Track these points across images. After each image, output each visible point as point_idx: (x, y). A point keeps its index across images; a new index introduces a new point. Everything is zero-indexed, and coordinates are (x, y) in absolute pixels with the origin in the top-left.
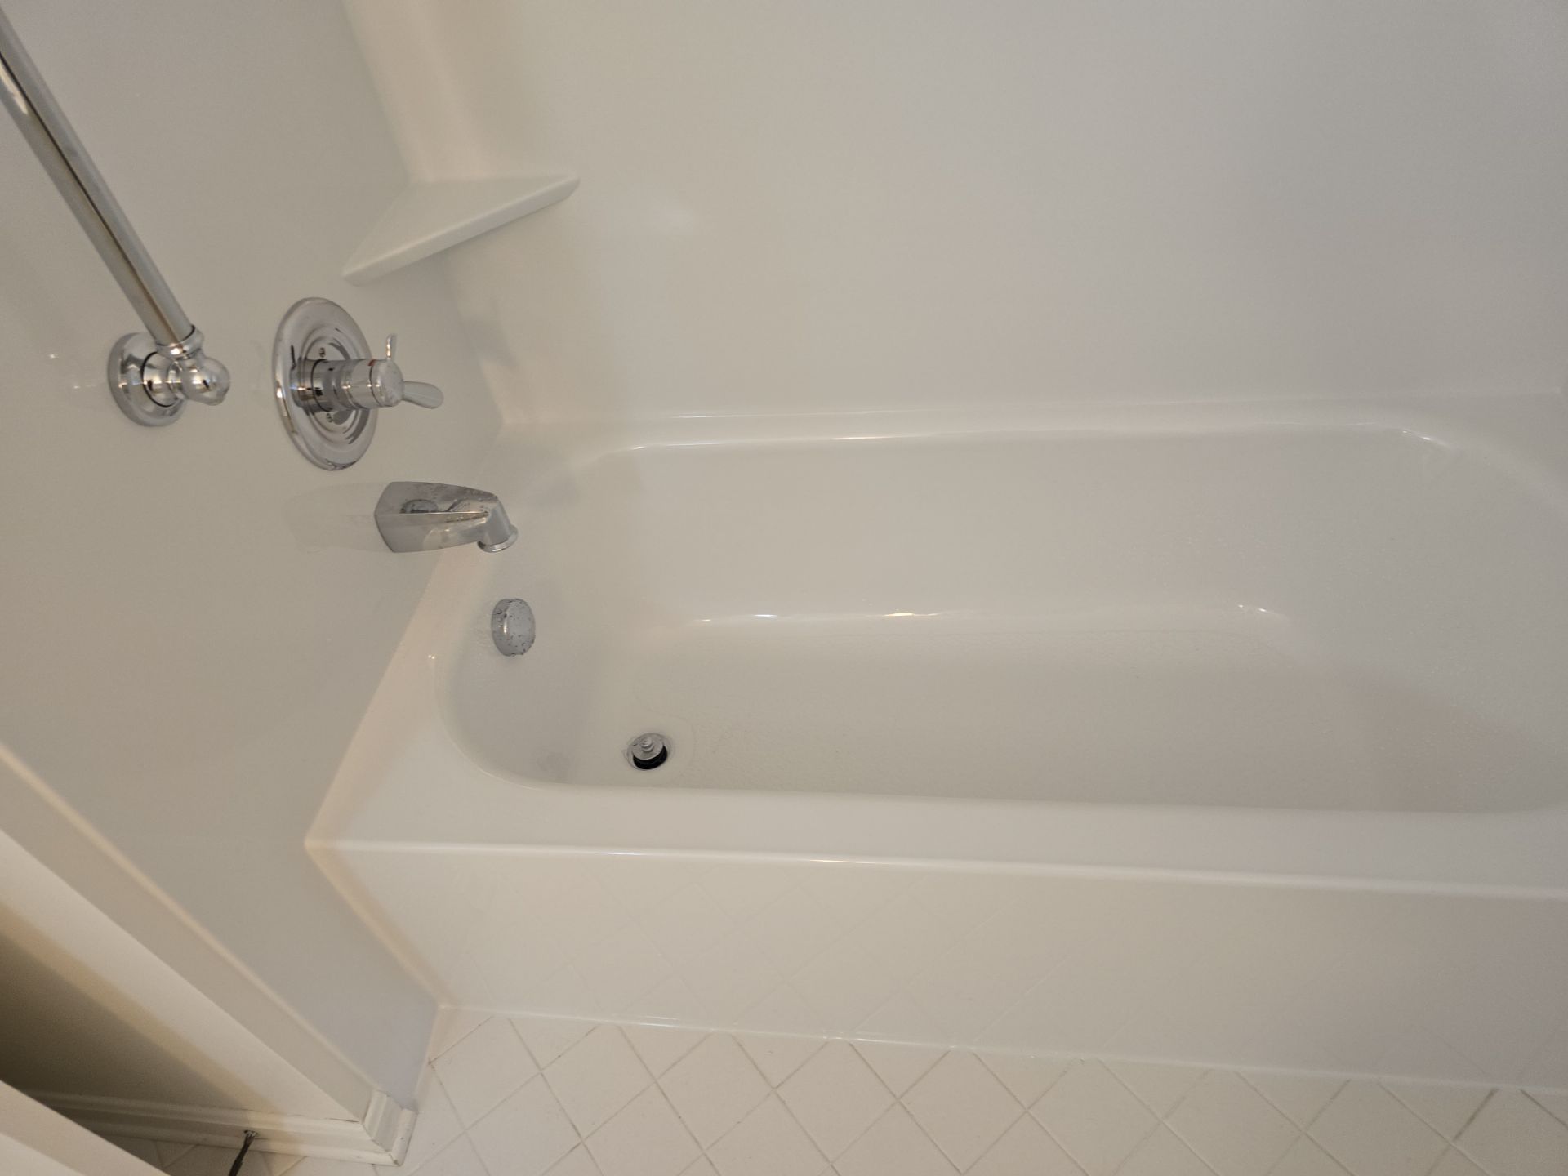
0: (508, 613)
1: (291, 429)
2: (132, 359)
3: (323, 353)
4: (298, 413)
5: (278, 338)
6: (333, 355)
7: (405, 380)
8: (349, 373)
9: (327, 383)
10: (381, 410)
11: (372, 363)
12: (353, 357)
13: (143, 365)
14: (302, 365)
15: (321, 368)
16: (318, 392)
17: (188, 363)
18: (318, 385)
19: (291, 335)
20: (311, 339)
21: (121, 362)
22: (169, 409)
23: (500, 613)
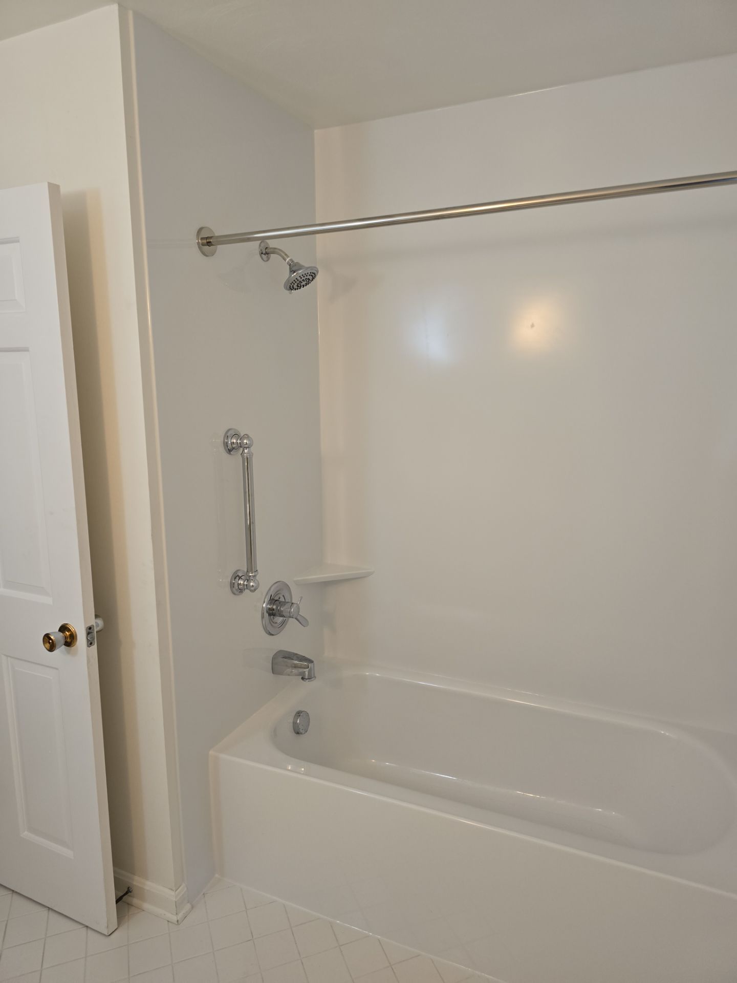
0: (301, 715)
1: (263, 617)
2: (238, 576)
3: (279, 598)
4: (266, 615)
5: (270, 589)
6: (282, 599)
7: (300, 614)
8: (285, 605)
9: (277, 607)
10: (290, 619)
11: (292, 603)
12: (287, 601)
13: (240, 578)
14: (272, 601)
15: (277, 602)
16: (273, 610)
17: (252, 578)
18: (274, 607)
19: (272, 592)
20: (277, 593)
21: (236, 576)
22: (241, 591)
23: (299, 714)
